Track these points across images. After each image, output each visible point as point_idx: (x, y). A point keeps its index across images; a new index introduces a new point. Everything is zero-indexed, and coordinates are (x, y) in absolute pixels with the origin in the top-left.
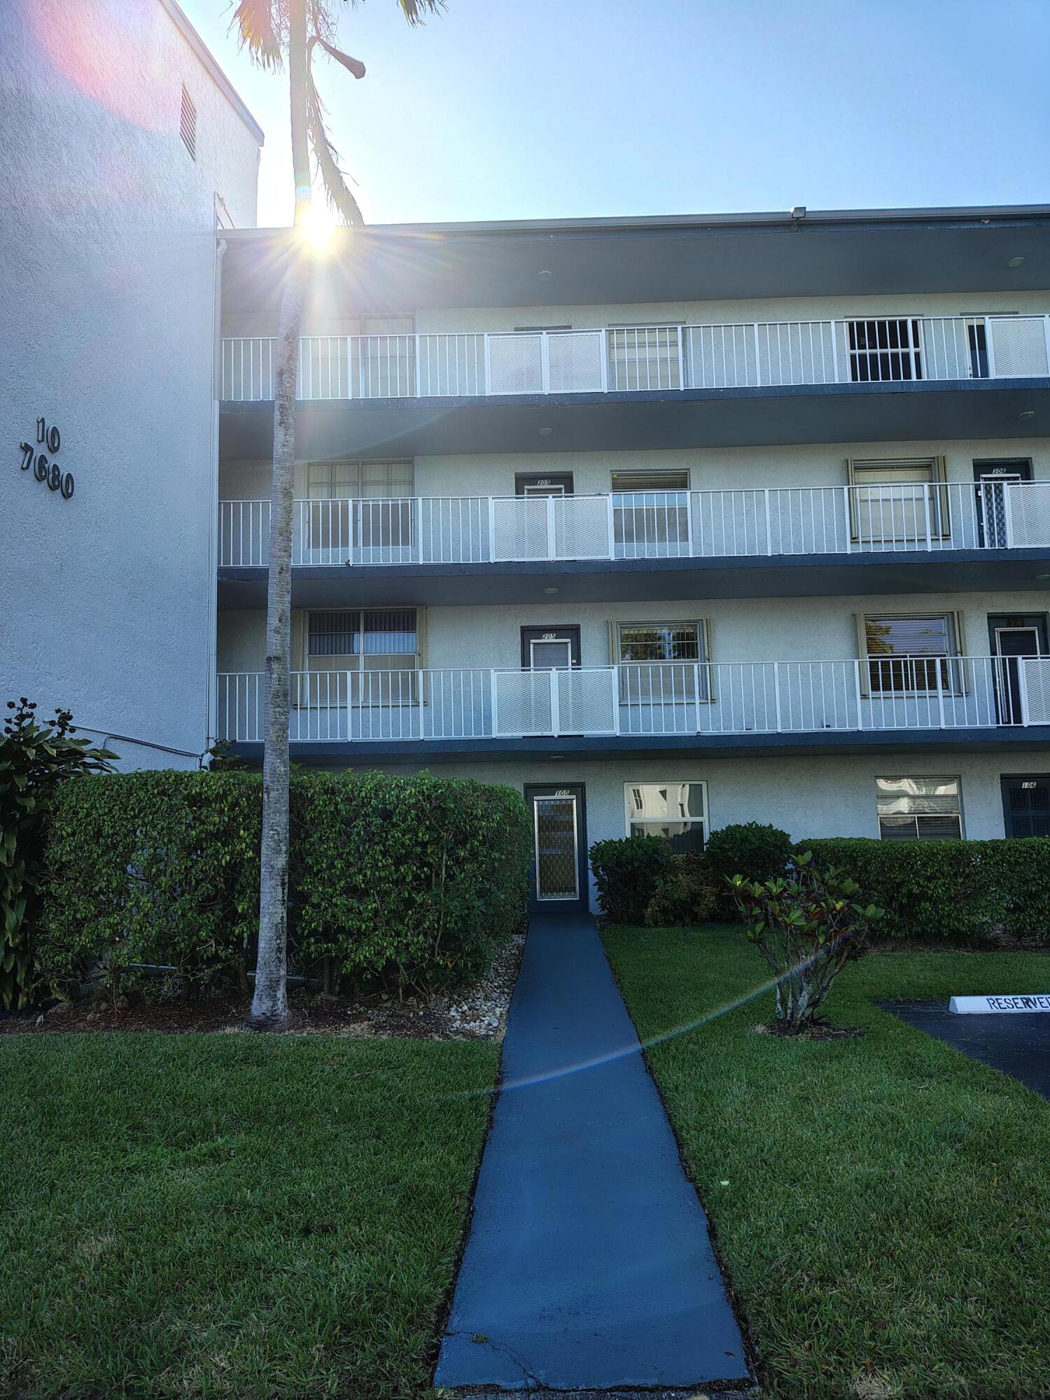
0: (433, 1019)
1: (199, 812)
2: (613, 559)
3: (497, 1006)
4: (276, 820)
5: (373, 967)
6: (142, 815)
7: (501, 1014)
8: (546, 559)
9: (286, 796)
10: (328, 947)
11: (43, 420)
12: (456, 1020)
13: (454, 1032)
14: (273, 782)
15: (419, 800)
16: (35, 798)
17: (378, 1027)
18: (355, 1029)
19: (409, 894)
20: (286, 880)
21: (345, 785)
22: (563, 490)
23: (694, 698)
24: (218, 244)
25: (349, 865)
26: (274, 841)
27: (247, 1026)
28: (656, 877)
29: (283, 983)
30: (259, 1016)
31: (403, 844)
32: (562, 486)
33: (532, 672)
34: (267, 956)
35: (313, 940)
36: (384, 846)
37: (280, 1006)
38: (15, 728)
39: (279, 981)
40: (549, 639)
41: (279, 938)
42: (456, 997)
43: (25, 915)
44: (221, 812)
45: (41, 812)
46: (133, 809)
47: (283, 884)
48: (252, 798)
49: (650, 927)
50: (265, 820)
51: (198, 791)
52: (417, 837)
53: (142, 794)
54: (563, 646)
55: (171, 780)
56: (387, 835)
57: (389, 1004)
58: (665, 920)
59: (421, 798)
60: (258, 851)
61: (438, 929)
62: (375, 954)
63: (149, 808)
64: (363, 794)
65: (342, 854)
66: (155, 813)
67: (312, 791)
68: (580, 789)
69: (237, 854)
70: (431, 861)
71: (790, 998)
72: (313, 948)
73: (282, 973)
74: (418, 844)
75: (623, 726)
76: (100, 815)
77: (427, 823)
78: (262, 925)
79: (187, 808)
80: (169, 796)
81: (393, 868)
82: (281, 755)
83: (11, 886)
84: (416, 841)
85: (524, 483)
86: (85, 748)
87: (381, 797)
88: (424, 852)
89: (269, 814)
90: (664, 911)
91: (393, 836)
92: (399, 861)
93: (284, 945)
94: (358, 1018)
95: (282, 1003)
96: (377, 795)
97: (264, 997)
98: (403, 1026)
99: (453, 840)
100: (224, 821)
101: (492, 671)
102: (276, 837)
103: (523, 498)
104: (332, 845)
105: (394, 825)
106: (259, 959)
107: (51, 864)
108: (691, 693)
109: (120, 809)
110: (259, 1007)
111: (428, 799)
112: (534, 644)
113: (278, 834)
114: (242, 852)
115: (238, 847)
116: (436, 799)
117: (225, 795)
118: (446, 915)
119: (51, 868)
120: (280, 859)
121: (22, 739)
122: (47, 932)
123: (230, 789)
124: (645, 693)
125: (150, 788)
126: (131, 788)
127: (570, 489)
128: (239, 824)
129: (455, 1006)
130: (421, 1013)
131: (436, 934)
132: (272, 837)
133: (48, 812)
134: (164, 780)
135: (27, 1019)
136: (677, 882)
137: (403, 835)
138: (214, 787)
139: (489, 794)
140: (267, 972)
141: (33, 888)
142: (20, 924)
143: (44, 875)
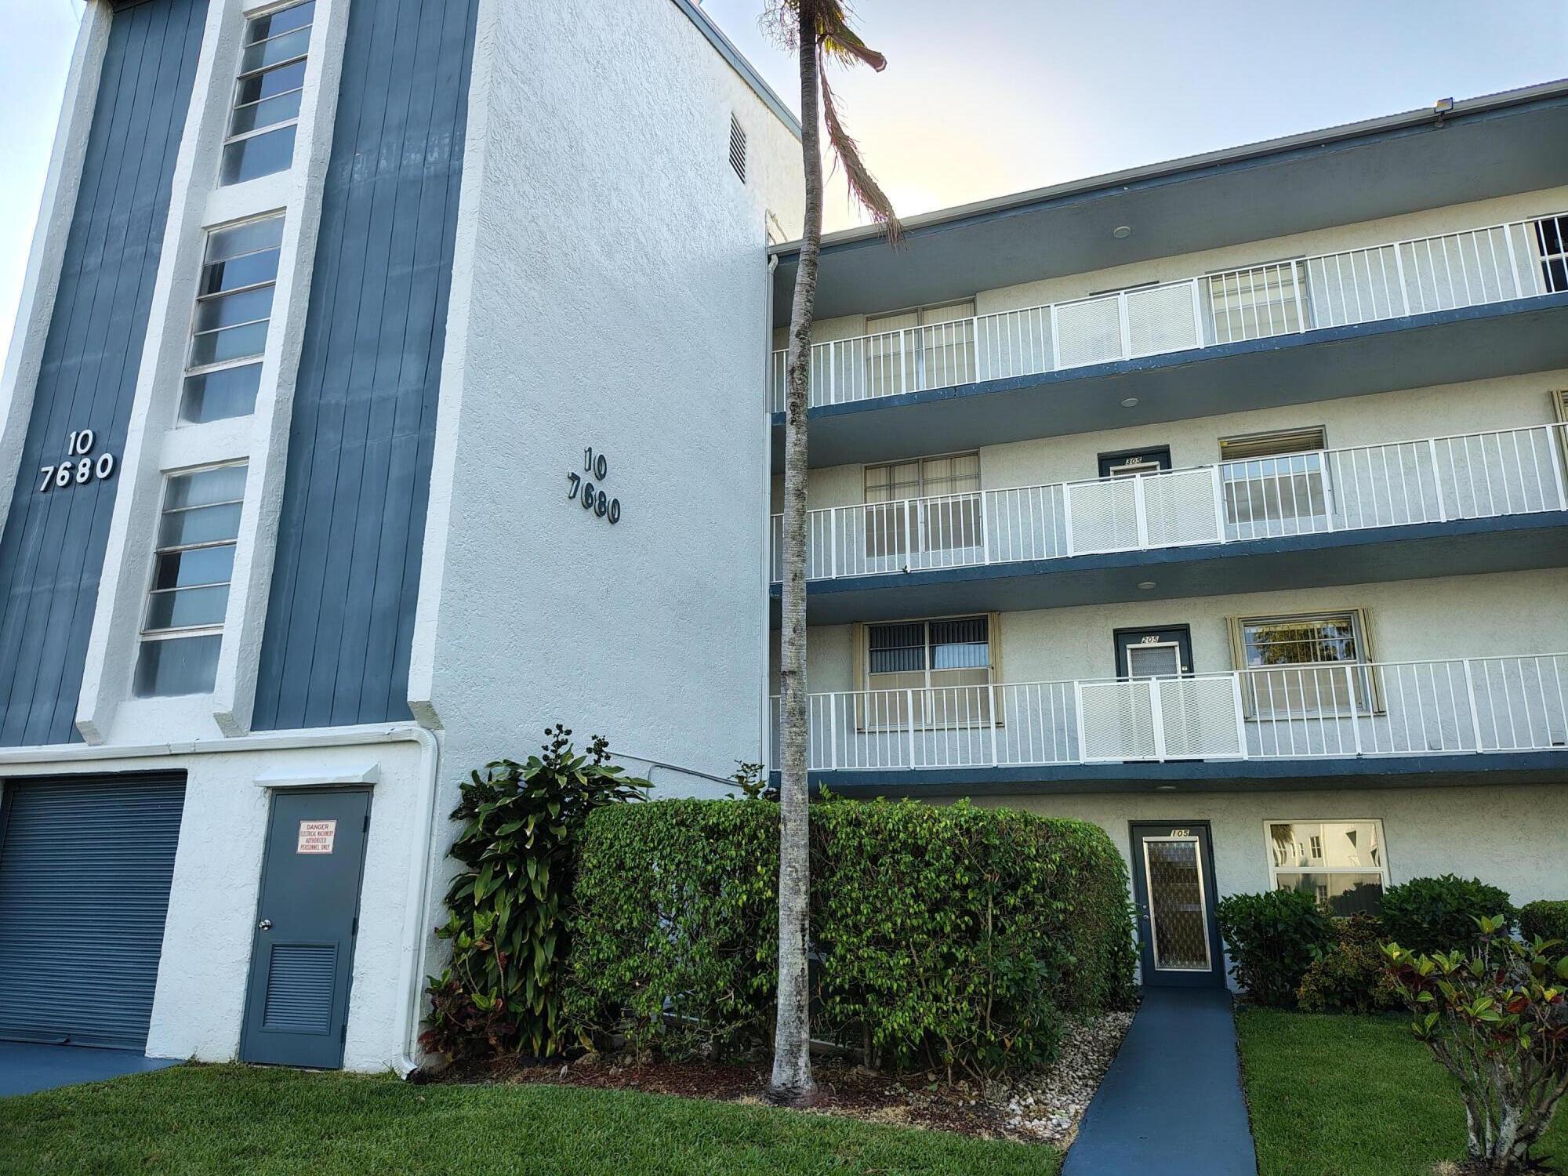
0: (987, 1112)
1: (715, 845)
2: (1223, 542)
3: (1073, 1101)
4: (794, 854)
5: (909, 1037)
6: (660, 847)
7: (1077, 1112)
8: (1137, 549)
9: (805, 828)
10: (855, 1009)
11: (590, 450)
12: (1016, 1115)
13: (1010, 1130)
14: (790, 812)
15: (956, 834)
16: (567, 829)
17: (916, 1115)
18: (887, 1114)
19: (950, 948)
20: (807, 926)
21: (870, 816)
22: (1159, 467)
23: (1350, 711)
24: (770, 259)
25: (876, 910)
26: (792, 880)
27: (766, 1097)
28: (1309, 946)
29: (805, 1049)
30: (779, 1087)
31: (938, 889)
32: (1157, 463)
33: (1131, 682)
34: (787, 1014)
35: (838, 999)
36: (916, 888)
37: (803, 1076)
38: (552, 756)
39: (800, 1046)
40: (1150, 642)
41: (799, 993)
42: (1021, 1086)
43: (555, 954)
44: (739, 845)
45: (571, 841)
46: (652, 841)
47: (803, 930)
48: (771, 830)
49: (1305, 1012)
50: (782, 855)
51: (715, 821)
52: (955, 878)
53: (661, 824)
54: (1170, 651)
55: (689, 809)
56: (918, 875)
57: (934, 1087)
58: (1327, 1004)
59: (957, 832)
60: (776, 891)
61: (987, 996)
62: (911, 1022)
63: (668, 839)
64: (890, 826)
65: (869, 896)
66: (673, 845)
67: (834, 822)
68: (1203, 828)
69: (756, 893)
70: (973, 909)
71: (1488, 1126)
72: (838, 1009)
73: (803, 1037)
74: (956, 887)
75: (1252, 746)
76: (621, 847)
77: (967, 862)
78: (781, 978)
79: (704, 840)
80: (687, 826)
81: (927, 915)
82: (798, 781)
83: (542, 922)
84: (954, 884)
85: (1107, 464)
86: (615, 776)
87: (911, 829)
88: (964, 898)
89: (786, 849)
90: (1325, 991)
91: (926, 878)
92: (934, 908)
93: (805, 1002)
94: (895, 1101)
95: (804, 1073)
96: (906, 828)
97: (784, 1064)
98: (947, 1116)
99: (1000, 884)
100: (741, 855)
101: (1076, 683)
102: (794, 874)
103: (1109, 480)
104: (856, 885)
105: (928, 864)
106: (779, 1018)
107: (579, 898)
108: (1344, 703)
109: (640, 840)
110: (780, 1076)
111: (967, 834)
112: (1132, 649)
113: (797, 871)
114: (760, 892)
115: (756, 886)
116: (978, 832)
117: (742, 827)
118: (995, 978)
119: (579, 902)
120: (799, 900)
121: (558, 767)
122: (574, 973)
123: (748, 820)
124: (1280, 705)
125: (669, 817)
126: (652, 818)
127: (1167, 464)
128: (757, 860)
129: (1017, 1097)
130: (973, 1102)
131: (985, 1000)
132: (790, 875)
133: (577, 843)
134: (683, 809)
135: (553, 1068)
136: (1339, 953)
137: (938, 876)
138: (731, 818)
139: (1048, 830)
140: (787, 1033)
141: (563, 924)
142: (549, 962)
143: (574, 910)
